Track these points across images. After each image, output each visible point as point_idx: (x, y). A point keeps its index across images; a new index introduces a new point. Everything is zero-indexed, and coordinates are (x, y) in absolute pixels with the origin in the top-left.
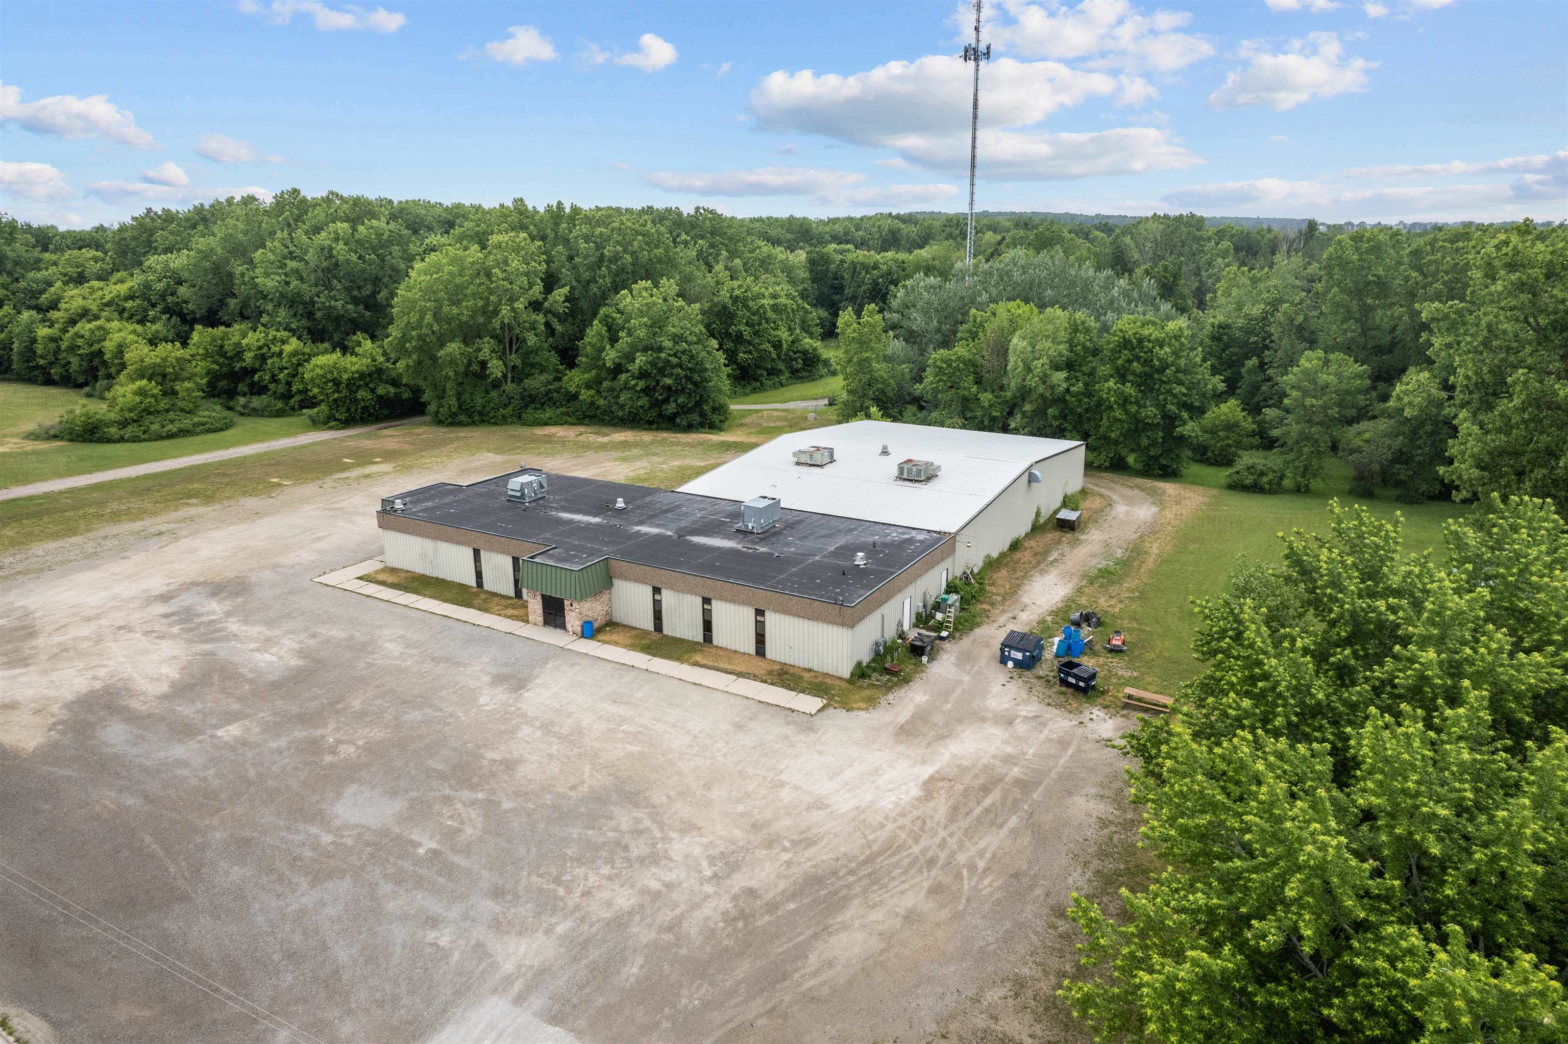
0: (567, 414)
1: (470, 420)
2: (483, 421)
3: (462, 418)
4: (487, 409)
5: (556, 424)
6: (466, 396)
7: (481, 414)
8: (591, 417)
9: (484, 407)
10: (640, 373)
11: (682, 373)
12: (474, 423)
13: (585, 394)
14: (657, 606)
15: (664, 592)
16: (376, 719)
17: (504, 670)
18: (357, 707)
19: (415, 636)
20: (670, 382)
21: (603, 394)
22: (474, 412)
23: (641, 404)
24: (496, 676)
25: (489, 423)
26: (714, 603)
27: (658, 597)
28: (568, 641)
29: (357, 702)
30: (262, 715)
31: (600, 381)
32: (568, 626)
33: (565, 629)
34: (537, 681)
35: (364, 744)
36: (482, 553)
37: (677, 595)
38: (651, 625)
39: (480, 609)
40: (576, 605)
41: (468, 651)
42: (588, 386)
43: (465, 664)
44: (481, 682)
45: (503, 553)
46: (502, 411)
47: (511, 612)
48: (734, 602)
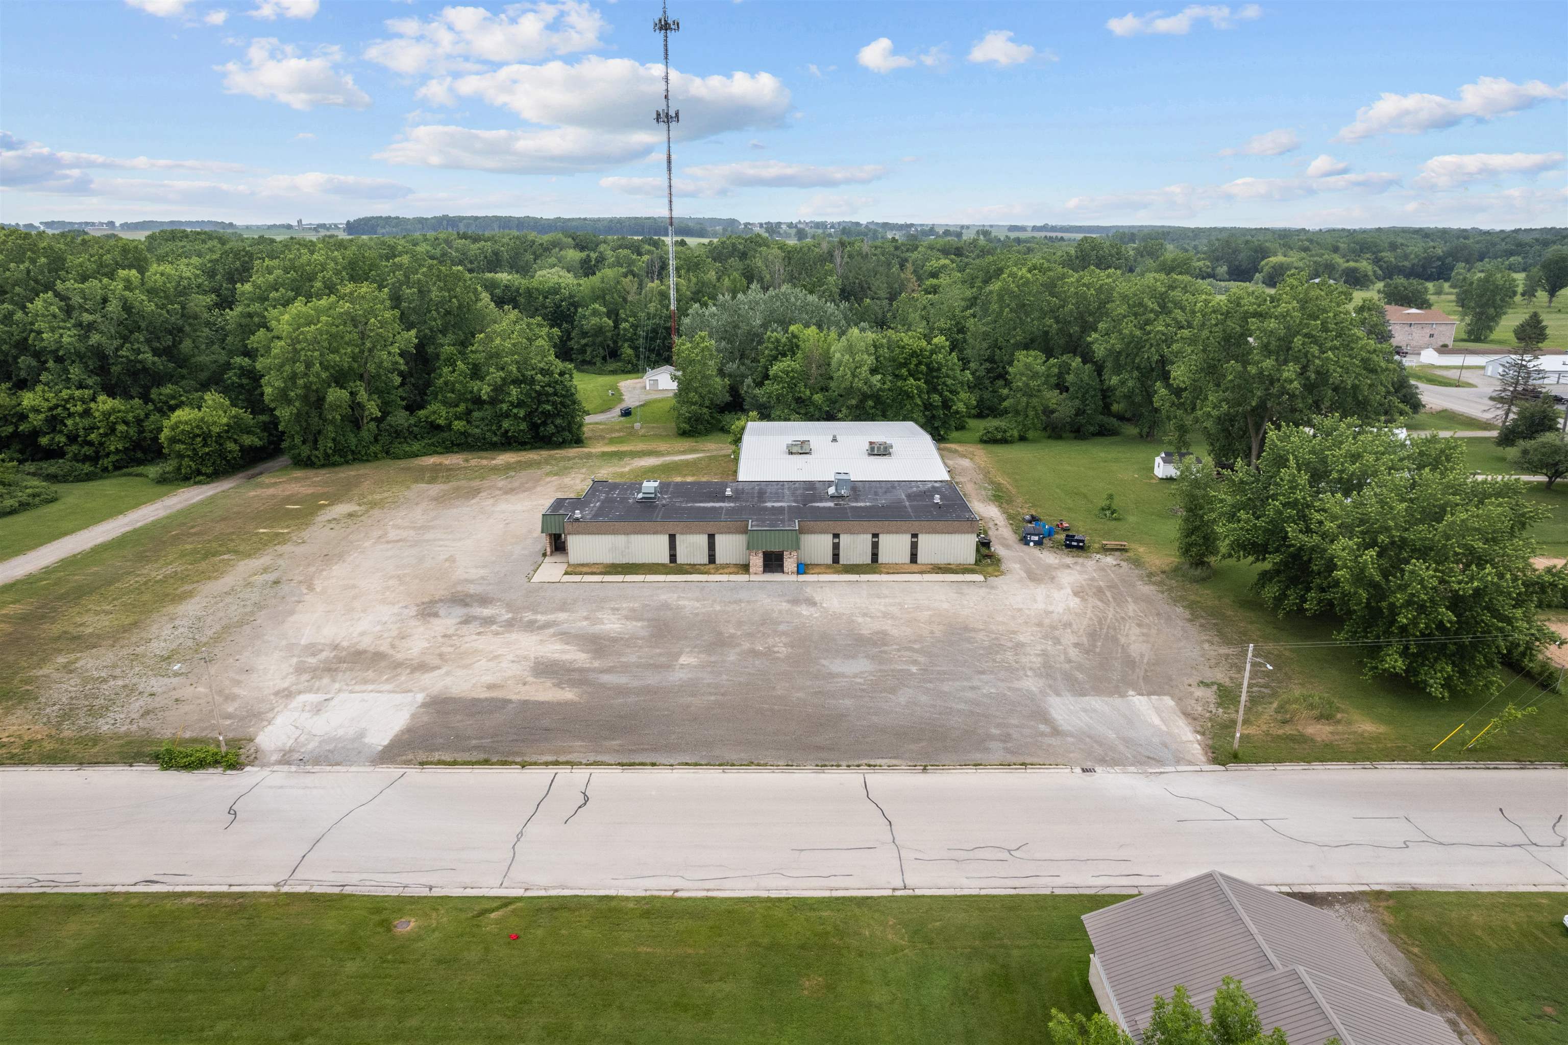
0: (433, 444)
1: (343, 460)
2: (354, 459)
3: (337, 458)
4: (359, 448)
5: (425, 454)
6: (342, 439)
7: (354, 453)
8: (458, 445)
9: (356, 447)
10: (518, 403)
11: (558, 400)
13: (458, 425)
14: (836, 547)
15: (842, 536)
16: (764, 634)
17: (786, 598)
18: (739, 633)
19: (689, 595)
20: (549, 408)
21: (474, 423)
22: (346, 452)
23: (522, 428)
24: (788, 601)
25: (361, 461)
26: (881, 536)
27: (836, 541)
28: (794, 578)
29: (732, 631)
30: (688, 650)
31: (469, 412)
32: (785, 569)
33: (783, 572)
34: (817, 598)
35: (785, 645)
36: (678, 537)
37: (852, 536)
38: (829, 560)
39: (702, 573)
40: (794, 553)
41: (743, 595)
42: (458, 418)
43: (756, 601)
44: (785, 606)
45: (700, 533)
46: (373, 449)
47: (726, 571)
48: (897, 533)
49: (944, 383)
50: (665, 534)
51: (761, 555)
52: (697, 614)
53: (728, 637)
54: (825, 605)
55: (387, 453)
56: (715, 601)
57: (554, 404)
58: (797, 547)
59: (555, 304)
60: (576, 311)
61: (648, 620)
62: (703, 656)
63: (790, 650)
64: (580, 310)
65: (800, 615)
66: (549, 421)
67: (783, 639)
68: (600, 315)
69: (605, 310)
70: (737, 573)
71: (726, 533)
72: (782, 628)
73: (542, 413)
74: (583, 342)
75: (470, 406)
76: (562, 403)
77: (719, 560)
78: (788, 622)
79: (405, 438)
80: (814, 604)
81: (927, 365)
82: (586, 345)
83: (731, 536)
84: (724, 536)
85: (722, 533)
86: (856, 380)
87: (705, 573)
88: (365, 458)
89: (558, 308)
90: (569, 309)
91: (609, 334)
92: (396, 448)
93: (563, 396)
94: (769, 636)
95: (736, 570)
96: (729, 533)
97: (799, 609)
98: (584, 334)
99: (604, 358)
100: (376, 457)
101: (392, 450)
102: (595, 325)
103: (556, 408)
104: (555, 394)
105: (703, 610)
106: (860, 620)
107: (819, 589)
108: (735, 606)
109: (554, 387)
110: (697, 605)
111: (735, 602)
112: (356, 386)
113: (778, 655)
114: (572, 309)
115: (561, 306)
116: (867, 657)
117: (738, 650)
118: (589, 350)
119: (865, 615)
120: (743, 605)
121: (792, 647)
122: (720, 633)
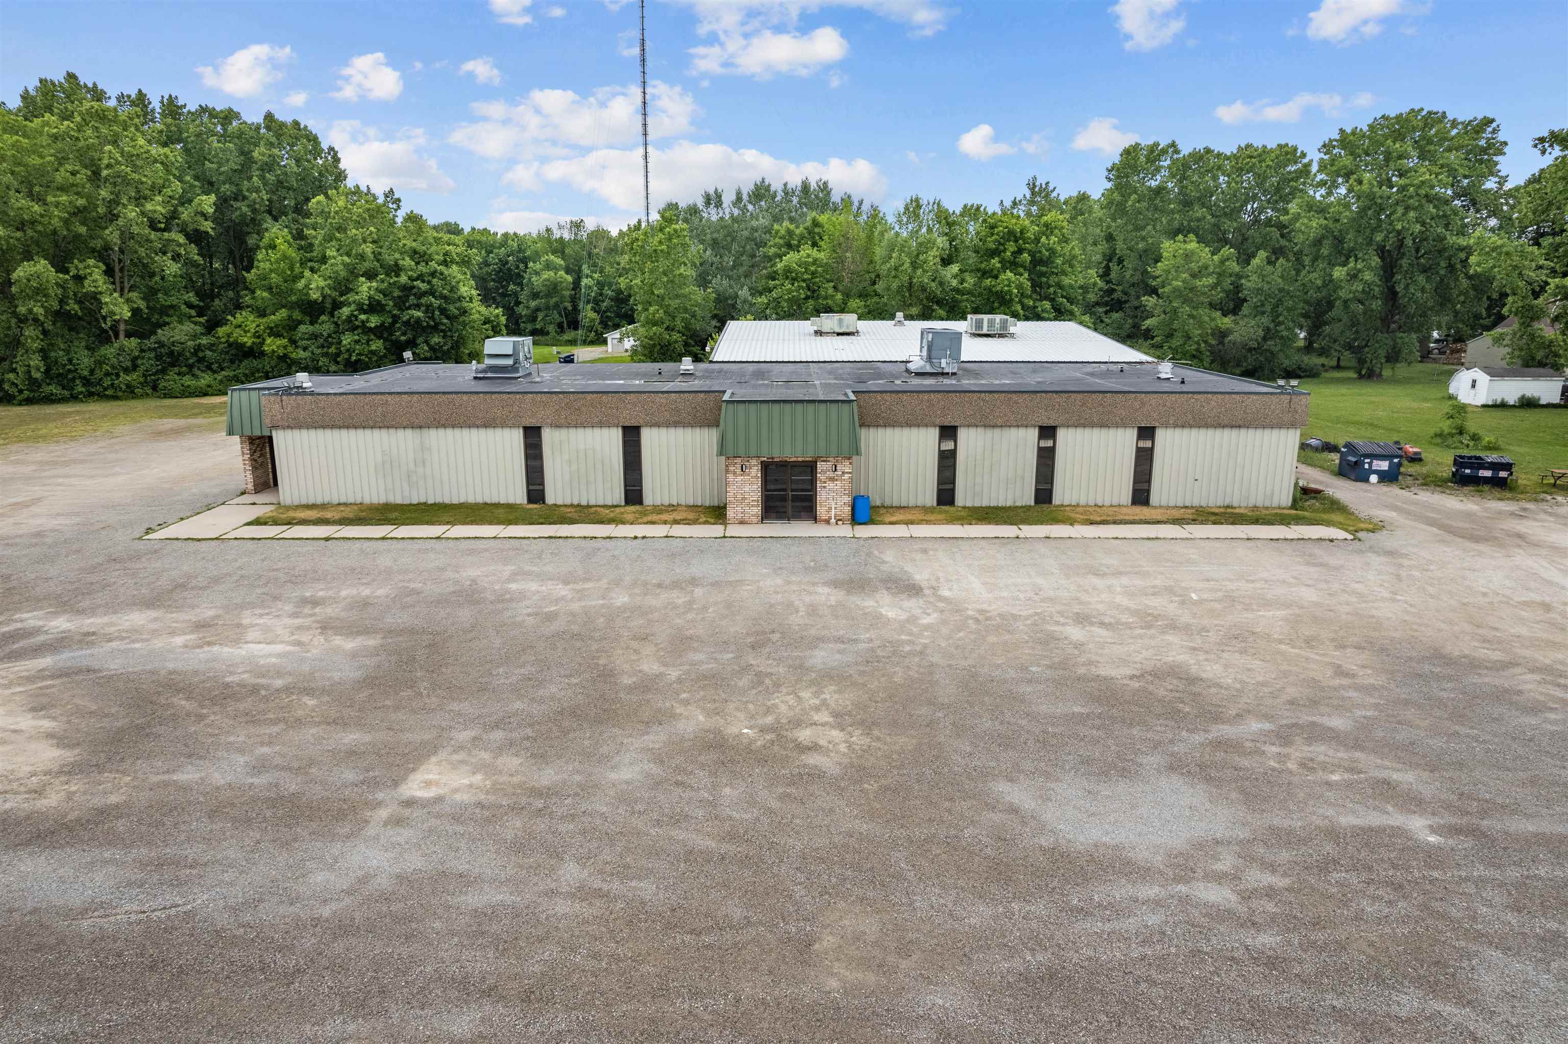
1: (66, 393)
2: (91, 394)
3: (54, 389)
4: (99, 374)
6: (59, 355)
7: (86, 382)
9: (92, 372)
10: (370, 305)
11: (436, 303)
12: (74, 398)
13: (272, 345)
14: (947, 461)
15: (962, 434)
16: (760, 677)
17: (830, 575)
18: (673, 674)
19: (549, 568)
20: (418, 314)
21: (300, 343)
22: (74, 379)
23: (373, 348)
24: (835, 584)
25: (102, 397)
26: (1061, 433)
27: (948, 445)
28: (845, 530)
29: (651, 667)
30: (465, 736)
31: (291, 326)
32: (821, 511)
33: (815, 519)
34: (921, 576)
35: (840, 719)
36: (548, 435)
37: (989, 433)
38: (929, 497)
39: (601, 522)
40: (845, 467)
41: (699, 568)
42: (274, 332)
43: (740, 582)
44: (826, 595)
45: (601, 425)
46: (124, 378)
47: (665, 517)
48: (1102, 425)
49: (1059, 286)
50: (513, 426)
51: (755, 471)
52: (551, 617)
53: (630, 689)
54: (946, 593)
55: (155, 388)
56: (617, 583)
57: (429, 308)
58: (853, 451)
59: (500, 260)
60: (526, 267)
61: (390, 632)
62: (510, 762)
63: (859, 738)
64: (531, 264)
65: (877, 620)
66: (420, 340)
67: (830, 694)
68: (555, 268)
69: (562, 262)
70: (695, 522)
71: (668, 425)
72: (821, 657)
73: (407, 323)
74: (533, 304)
75: (297, 315)
76: (443, 311)
77: (652, 493)
78: (840, 640)
79: (191, 367)
80: (914, 590)
81: (1032, 254)
82: (538, 309)
83: (680, 431)
84: (663, 431)
85: (658, 425)
86: (919, 272)
87: (610, 521)
88: (109, 392)
89: (504, 265)
90: (518, 267)
91: (567, 293)
92: (172, 379)
93: (445, 298)
94: (777, 685)
95: (691, 516)
96: (676, 424)
97: (869, 603)
98: (535, 295)
99: (560, 326)
100: (130, 393)
101: (162, 384)
102: (548, 280)
103: (432, 318)
104: (432, 292)
105: (575, 606)
106: (1075, 633)
107: (918, 556)
108: (675, 593)
109: (429, 282)
110: (563, 591)
111: (676, 585)
112: (88, 267)
113: (813, 759)
114: (522, 266)
115: (507, 263)
116: (1175, 766)
117: (656, 738)
118: (540, 316)
119: (1082, 619)
120: (699, 592)
121: (867, 726)
122: (608, 675)
